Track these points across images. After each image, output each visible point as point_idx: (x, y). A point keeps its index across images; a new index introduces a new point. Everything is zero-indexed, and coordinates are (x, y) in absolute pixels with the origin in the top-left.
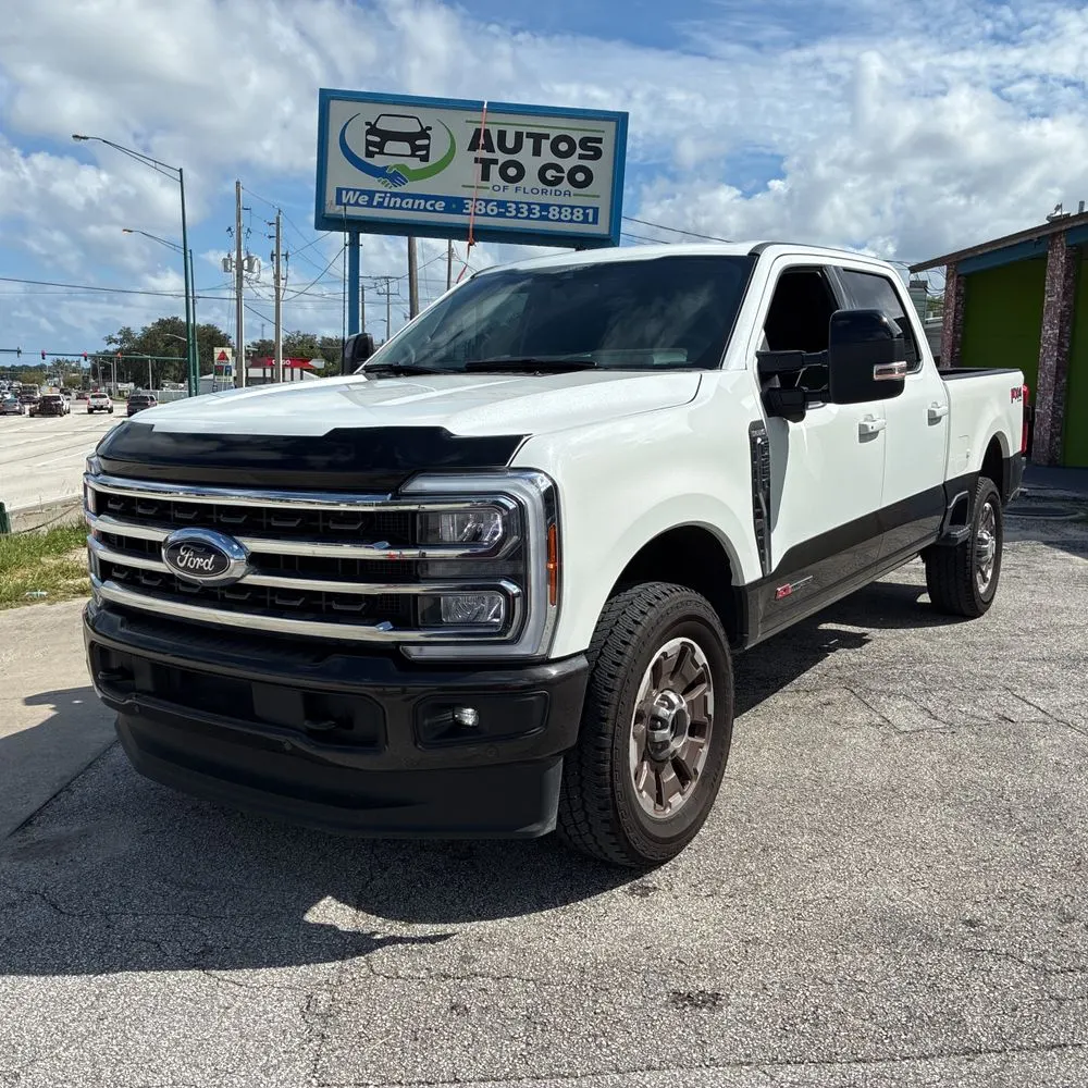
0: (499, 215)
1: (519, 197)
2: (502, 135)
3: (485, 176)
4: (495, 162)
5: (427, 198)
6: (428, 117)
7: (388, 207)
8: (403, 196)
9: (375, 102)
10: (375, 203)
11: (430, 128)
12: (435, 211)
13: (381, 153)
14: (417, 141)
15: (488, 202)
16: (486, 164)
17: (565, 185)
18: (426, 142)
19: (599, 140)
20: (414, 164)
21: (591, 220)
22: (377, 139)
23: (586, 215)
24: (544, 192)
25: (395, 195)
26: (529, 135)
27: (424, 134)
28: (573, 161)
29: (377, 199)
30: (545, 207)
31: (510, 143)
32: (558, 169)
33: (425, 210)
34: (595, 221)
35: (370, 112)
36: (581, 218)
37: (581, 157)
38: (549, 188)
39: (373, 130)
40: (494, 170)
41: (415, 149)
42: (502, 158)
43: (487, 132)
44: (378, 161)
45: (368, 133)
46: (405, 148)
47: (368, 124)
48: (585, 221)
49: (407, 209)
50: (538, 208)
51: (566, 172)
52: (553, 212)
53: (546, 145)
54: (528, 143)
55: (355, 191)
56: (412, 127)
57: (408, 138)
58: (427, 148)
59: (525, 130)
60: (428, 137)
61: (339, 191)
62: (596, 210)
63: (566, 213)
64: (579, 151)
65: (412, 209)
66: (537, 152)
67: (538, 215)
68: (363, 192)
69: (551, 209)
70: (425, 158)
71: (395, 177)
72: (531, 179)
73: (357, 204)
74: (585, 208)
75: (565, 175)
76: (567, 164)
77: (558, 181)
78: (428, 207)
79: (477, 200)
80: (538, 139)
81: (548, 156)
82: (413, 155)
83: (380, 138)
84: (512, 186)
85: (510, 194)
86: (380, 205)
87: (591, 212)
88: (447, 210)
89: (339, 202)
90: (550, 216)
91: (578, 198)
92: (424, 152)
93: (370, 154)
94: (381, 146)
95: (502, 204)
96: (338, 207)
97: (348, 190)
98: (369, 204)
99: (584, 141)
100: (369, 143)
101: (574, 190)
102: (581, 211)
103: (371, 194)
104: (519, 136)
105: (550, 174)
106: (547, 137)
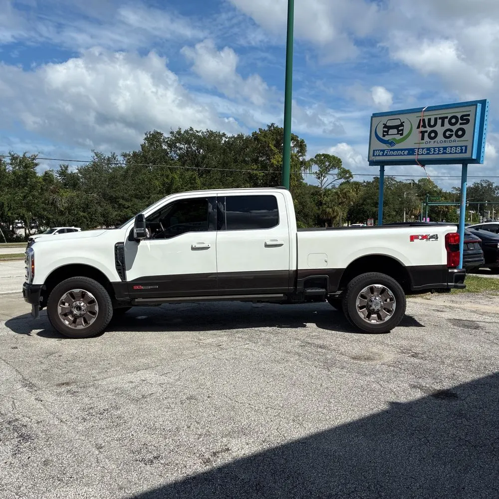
0: (428, 154)
1: (436, 145)
2: (429, 120)
3: (423, 138)
4: (426, 132)
5: (402, 150)
6: (403, 118)
7: (389, 155)
8: (394, 150)
9: (386, 116)
10: (385, 154)
11: (404, 122)
12: (404, 155)
13: (388, 134)
14: (399, 128)
15: (423, 149)
16: (423, 133)
17: (454, 137)
18: (402, 128)
19: (469, 115)
20: (398, 137)
21: (464, 151)
22: (387, 130)
23: (462, 150)
24: (445, 142)
25: (391, 150)
26: (440, 118)
27: (402, 125)
28: (458, 126)
29: (385, 153)
30: (445, 148)
31: (432, 123)
32: (451, 130)
33: (401, 155)
34: (466, 152)
35: (384, 120)
36: (460, 151)
37: (461, 124)
38: (446, 140)
39: (385, 126)
40: (426, 135)
41: (399, 131)
42: (429, 129)
43: (424, 120)
44: (387, 138)
45: (384, 127)
46: (395, 131)
47: (384, 124)
48: (461, 152)
49: (395, 155)
50: (442, 149)
51: (454, 132)
52: (448, 150)
53: (446, 121)
54: (439, 122)
55: (379, 150)
56: (398, 123)
57: (396, 127)
58: (402, 130)
59: (438, 116)
60: (403, 126)
61: (374, 151)
62: (466, 147)
63: (453, 150)
64: (460, 121)
65: (397, 155)
66: (443, 125)
67: (442, 152)
68: (381, 150)
69: (447, 149)
70: (402, 134)
71: (391, 143)
72: (440, 137)
73: (379, 155)
74: (461, 147)
75: (454, 133)
76: (455, 128)
77: (451, 136)
78: (402, 154)
79: (419, 149)
80: (443, 119)
81: (447, 126)
82: (398, 134)
83: (387, 128)
84: (433, 141)
85: (432, 144)
86: (386, 155)
87: (464, 148)
88: (408, 154)
89: (374, 155)
90: (447, 152)
91: (459, 142)
92: (401, 132)
93: (384, 136)
94: (387, 132)
95: (428, 149)
96: (373, 157)
97: (376, 150)
98: (383, 155)
99: (462, 117)
100: (384, 131)
101: (458, 139)
102: (460, 148)
103: (383, 151)
104: (436, 119)
105: (448, 133)
106: (447, 118)
